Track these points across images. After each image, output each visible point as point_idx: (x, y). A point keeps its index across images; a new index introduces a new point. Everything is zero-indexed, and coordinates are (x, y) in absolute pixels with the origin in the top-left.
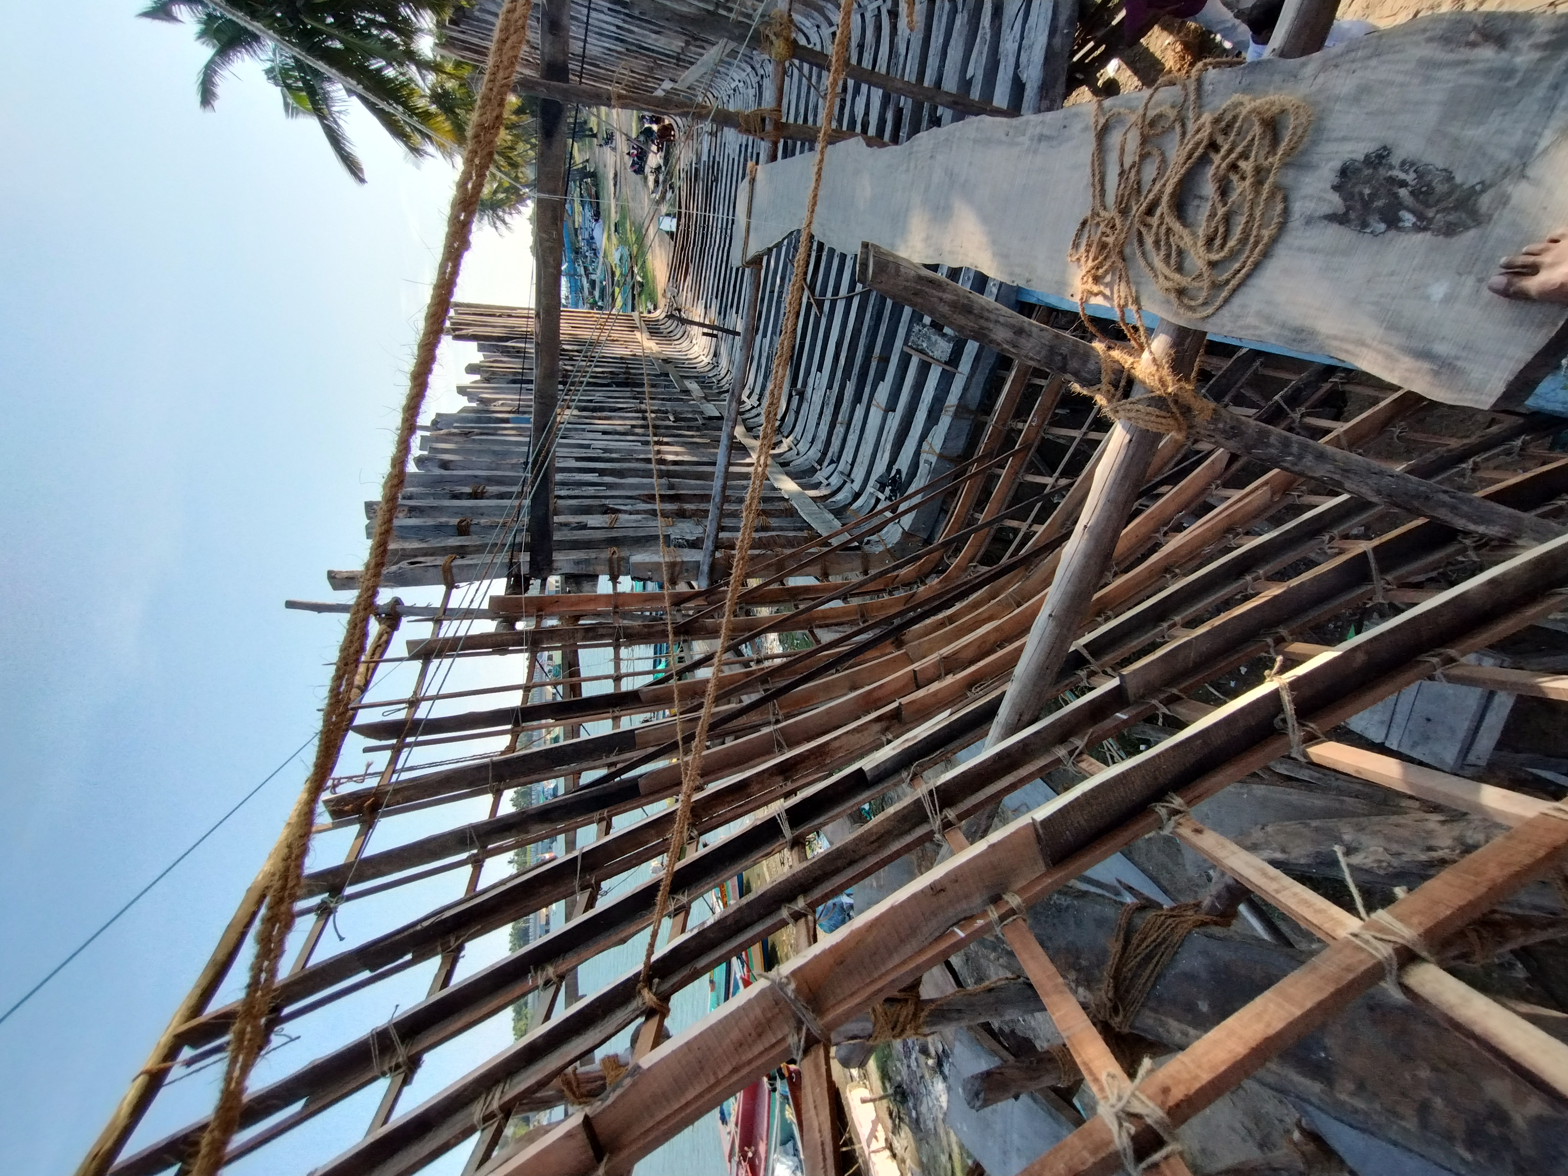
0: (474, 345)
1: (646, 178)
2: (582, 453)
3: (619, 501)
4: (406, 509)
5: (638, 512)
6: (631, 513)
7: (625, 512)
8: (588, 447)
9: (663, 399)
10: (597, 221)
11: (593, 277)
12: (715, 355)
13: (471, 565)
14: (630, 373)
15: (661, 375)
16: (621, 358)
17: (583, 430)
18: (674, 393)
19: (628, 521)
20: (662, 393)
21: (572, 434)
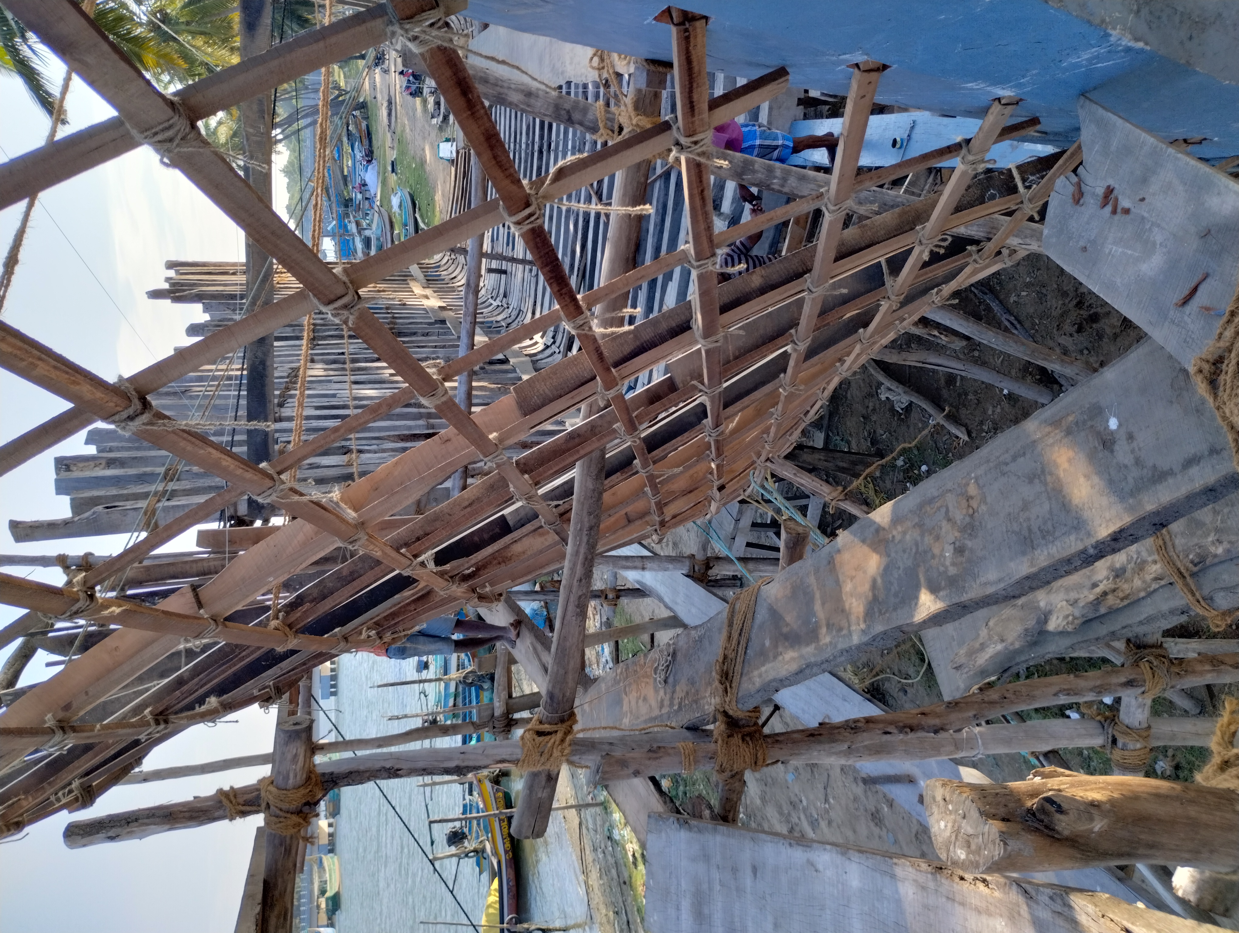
0: (199, 307)
1: (425, 102)
2: (324, 402)
3: (364, 442)
4: (104, 462)
5: (384, 451)
6: (375, 452)
7: (369, 451)
8: (334, 396)
9: (436, 347)
10: (369, 162)
11: (367, 233)
12: (505, 296)
13: (178, 506)
14: (395, 323)
15: (436, 322)
16: (387, 308)
17: (330, 381)
18: (451, 340)
19: (370, 459)
20: (435, 341)
21: (314, 385)
